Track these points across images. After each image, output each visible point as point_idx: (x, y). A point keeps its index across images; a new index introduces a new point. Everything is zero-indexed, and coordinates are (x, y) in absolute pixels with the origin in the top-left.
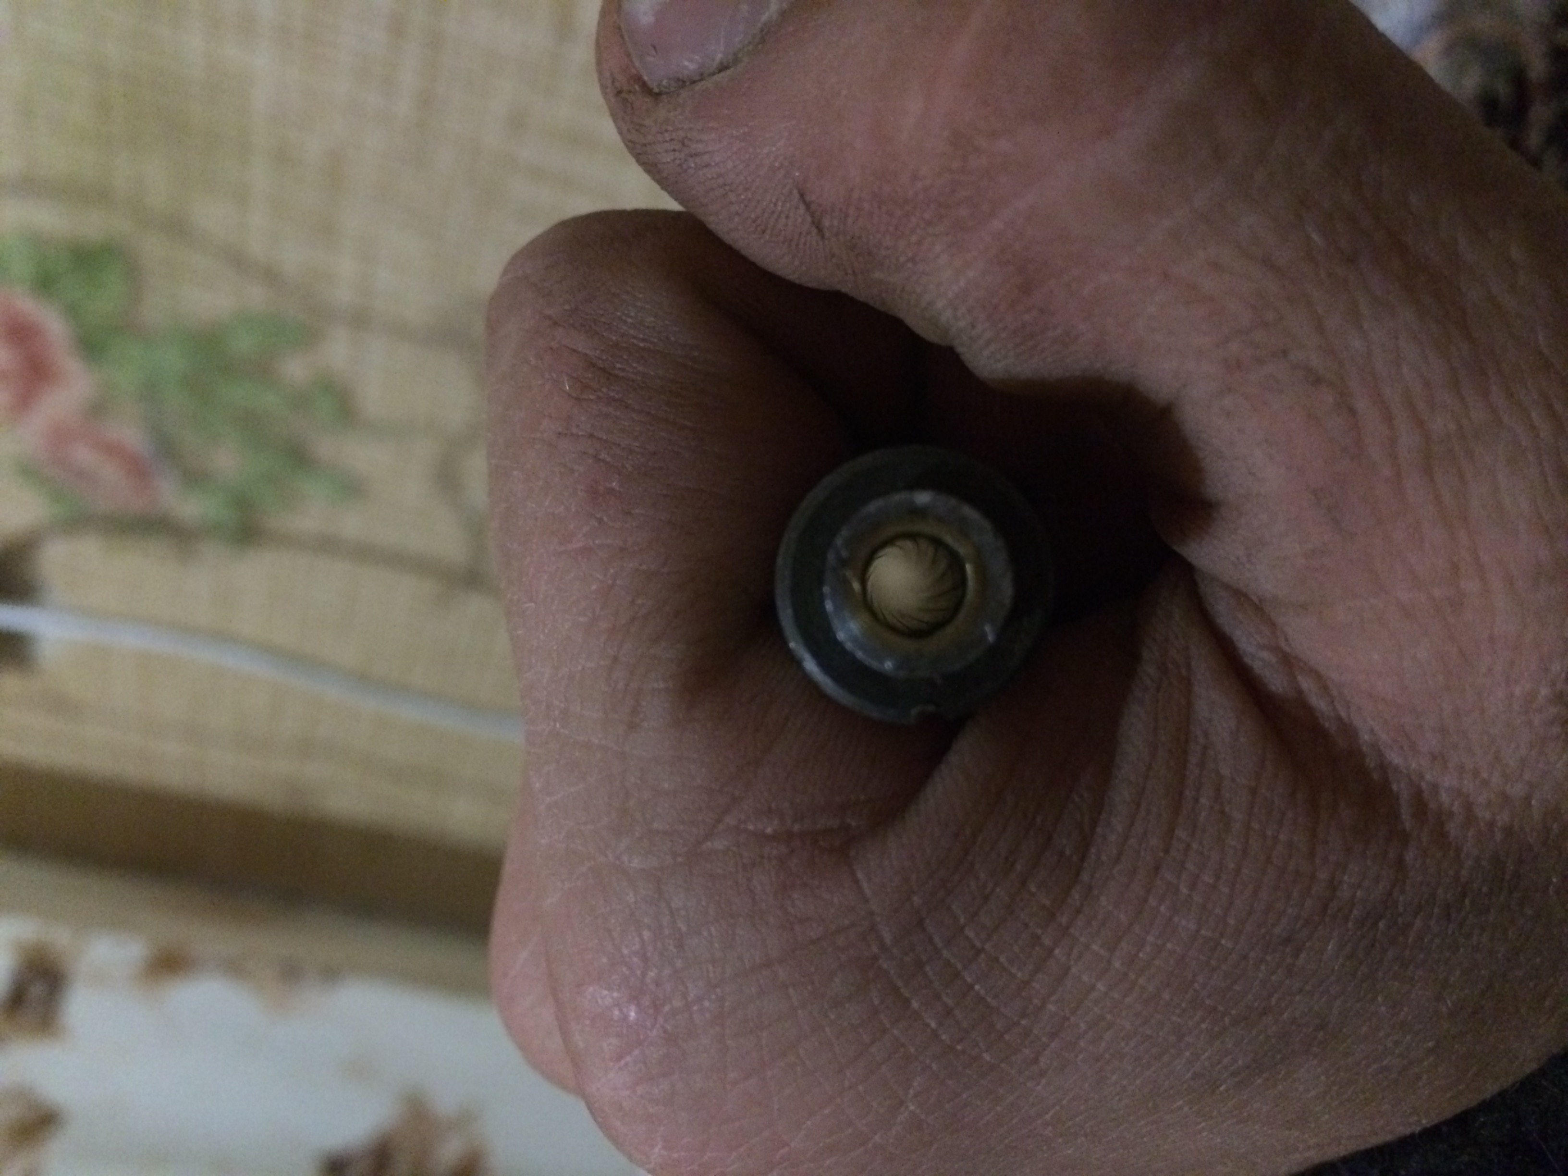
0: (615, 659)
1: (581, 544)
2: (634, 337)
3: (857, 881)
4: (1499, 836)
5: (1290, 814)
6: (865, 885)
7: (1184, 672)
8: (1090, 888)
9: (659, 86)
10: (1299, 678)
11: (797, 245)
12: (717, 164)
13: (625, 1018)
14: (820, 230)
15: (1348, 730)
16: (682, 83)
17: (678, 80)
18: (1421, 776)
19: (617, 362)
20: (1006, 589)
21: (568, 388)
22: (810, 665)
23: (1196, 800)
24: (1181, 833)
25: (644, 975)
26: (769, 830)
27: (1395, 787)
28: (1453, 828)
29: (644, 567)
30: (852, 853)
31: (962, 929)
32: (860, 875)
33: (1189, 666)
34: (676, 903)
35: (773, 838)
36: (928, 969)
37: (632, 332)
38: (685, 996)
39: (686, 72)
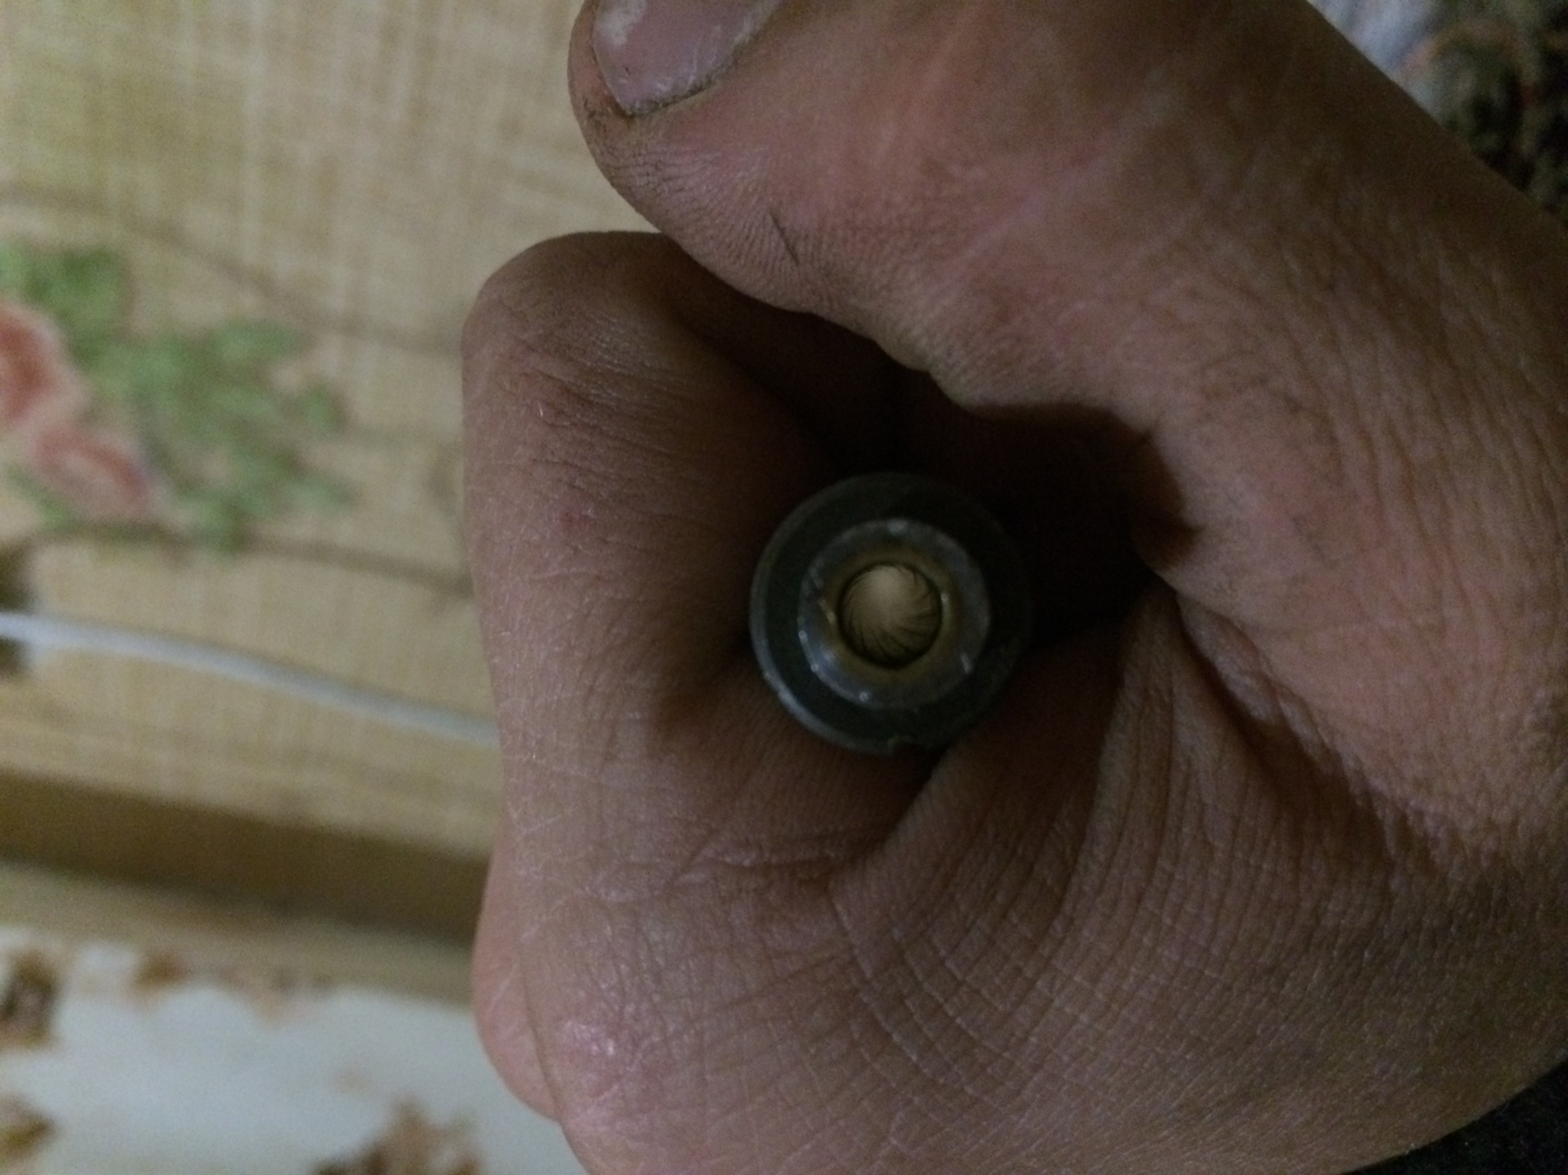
0: (591, 690)
1: (556, 573)
2: (610, 363)
3: (836, 915)
4: (1485, 864)
5: (1273, 843)
6: (845, 918)
7: (1166, 699)
8: (1072, 920)
9: (632, 107)
10: (1282, 705)
11: (773, 268)
12: (691, 189)
13: (603, 1053)
14: (794, 257)
15: (1332, 756)
16: (656, 105)
17: (650, 102)
18: (1406, 804)
19: (593, 388)
20: (984, 620)
21: (542, 414)
22: (787, 697)
23: (1179, 829)
24: (1164, 863)
25: (622, 1008)
26: (747, 863)
27: (1379, 814)
28: (1437, 855)
29: (620, 596)
30: (831, 885)
31: (942, 962)
32: (839, 907)
33: (1170, 692)
34: (655, 937)
35: (752, 869)
36: (908, 1003)
37: (606, 357)
38: (663, 1029)
39: (658, 94)
